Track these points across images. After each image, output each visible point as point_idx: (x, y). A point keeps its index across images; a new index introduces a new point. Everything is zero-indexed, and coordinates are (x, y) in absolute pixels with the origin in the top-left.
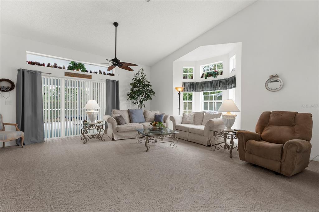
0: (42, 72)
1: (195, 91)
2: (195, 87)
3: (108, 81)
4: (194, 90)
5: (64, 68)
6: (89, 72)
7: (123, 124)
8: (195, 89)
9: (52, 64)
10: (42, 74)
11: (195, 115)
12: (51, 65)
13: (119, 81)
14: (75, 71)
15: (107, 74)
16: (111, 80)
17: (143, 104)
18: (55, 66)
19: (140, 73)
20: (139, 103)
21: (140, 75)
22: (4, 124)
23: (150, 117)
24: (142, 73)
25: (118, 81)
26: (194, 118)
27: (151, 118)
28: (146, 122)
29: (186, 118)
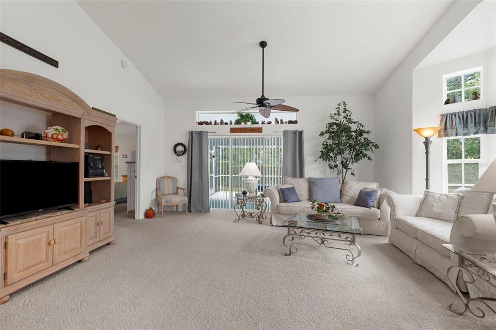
0: (209, 131)
1: (486, 131)
2: (485, 122)
3: (285, 133)
4: (482, 128)
5: (231, 123)
6: (260, 123)
7: (290, 201)
8: (486, 128)
9: (219, 121)
10: (209, 134)
11: (463, 198)
12: (224, 122)
13: (304, 130)
14: (243, 125)
15: (285, 123)
16: (291, 131)
17: (349, 167)
18: (222, 123)
19: (341, 110)
20: (340, 166)
21: (343, 115)
22: (177, 188)
23: (351, 195)
24: (345, 111)
25: (302, 130)
26: (459, 205)
27: (352, 197)
28: (342, 202)
29: (432, 205)
